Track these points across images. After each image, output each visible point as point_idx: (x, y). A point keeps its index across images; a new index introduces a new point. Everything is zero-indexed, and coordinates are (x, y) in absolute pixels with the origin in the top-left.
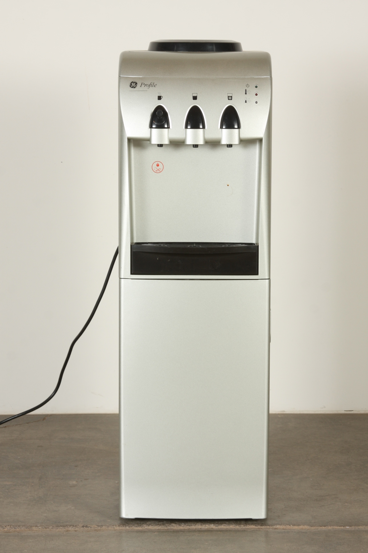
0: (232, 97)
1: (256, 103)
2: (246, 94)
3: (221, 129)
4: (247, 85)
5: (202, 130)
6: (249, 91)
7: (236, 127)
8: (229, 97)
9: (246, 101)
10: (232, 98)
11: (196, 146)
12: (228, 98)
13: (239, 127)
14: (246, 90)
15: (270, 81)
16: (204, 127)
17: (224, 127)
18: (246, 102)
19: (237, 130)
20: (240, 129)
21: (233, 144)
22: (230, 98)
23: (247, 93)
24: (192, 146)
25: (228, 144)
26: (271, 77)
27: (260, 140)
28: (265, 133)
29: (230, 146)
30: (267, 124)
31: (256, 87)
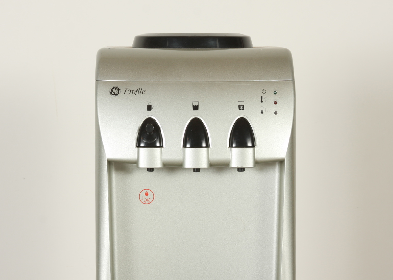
0: (243, 106)
1: (276, 113)
2: (262, 102)
3: (230, 148)
4: (263, 91)
5: (206, 149)
6: (266, 98)
7: (250, 144)
8: (239, 106)
9: (262, 111)
10: (244, 108)
11: (197, 170)
12: (239, 108)
13: (254, 145)
14: (262, 97)
15: (292, 85)
16: (208, 146)
17: (234, 145)
18: (262, 113)
19: (251, 149)
20: (256, 148)
21: (246, 167)
22: (241, 108)
23: (263, 100)
24: (192, 171)
25: (240, 167)
26: (293, 80)
27: (281, 162)
28: (287, 152)
29: (242, 170)
30: (290, 141)
31: (275, 93)
